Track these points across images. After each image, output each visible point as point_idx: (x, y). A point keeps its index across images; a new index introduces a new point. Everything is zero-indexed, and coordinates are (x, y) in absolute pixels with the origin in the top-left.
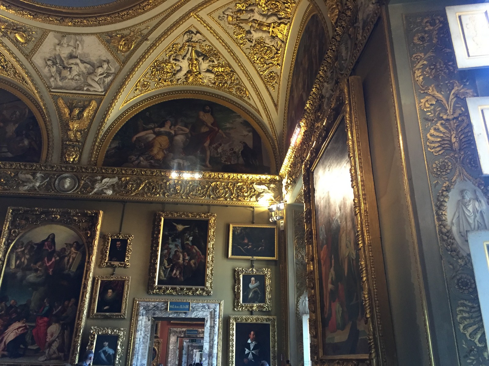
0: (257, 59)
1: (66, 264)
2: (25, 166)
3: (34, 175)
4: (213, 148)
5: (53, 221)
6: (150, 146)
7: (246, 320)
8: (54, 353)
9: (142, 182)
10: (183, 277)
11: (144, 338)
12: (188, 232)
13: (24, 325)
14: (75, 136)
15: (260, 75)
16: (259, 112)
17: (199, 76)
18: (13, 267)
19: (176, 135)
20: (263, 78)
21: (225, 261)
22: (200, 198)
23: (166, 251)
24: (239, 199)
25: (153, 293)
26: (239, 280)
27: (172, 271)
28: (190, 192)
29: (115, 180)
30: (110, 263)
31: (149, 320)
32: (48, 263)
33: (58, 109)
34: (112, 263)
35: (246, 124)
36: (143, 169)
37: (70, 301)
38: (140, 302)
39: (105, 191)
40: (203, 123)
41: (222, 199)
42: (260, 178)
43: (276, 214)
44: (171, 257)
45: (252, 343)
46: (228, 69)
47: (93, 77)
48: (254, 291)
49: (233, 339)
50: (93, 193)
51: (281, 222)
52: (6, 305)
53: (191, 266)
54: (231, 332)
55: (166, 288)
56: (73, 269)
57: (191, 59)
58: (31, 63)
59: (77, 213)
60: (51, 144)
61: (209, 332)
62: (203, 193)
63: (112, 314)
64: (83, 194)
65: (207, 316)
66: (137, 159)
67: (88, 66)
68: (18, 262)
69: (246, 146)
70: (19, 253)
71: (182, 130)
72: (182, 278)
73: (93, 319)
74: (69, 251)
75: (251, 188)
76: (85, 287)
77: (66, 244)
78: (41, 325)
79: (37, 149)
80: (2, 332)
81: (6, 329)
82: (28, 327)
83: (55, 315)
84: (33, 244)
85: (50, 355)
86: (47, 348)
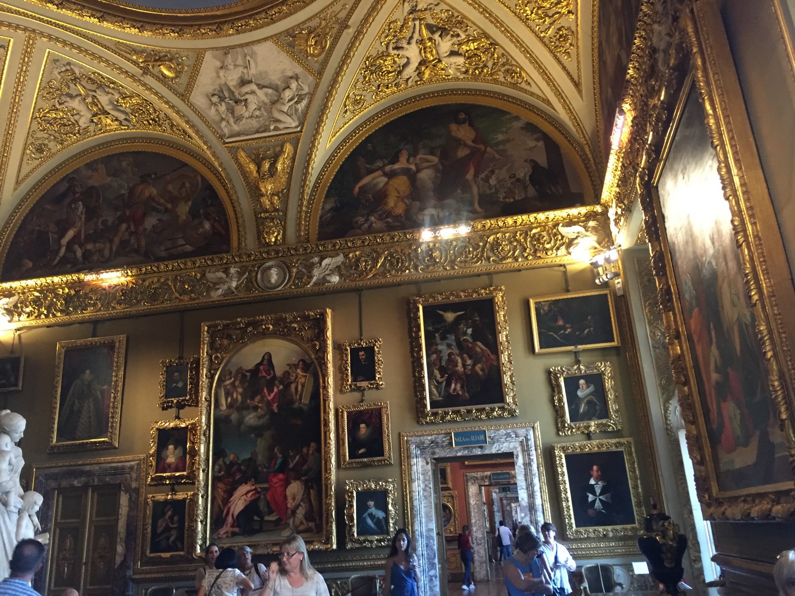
0: (532, 13)
1: (294, 394)
2: (212, 260)
3: (226, 271)
4: (482, 179)
5: (264, 335)
6: (381, 196)
7: (581, 449)
8: (302, 523)
9: (379, 256)
10: (468, 392)
11: (424, 490)
12: (464, 321)
13: (253, 487)
14: (272, 203)
15: (541, 39)
16: (548, 103)
17: (440, 66)
18: (224, 407)
19: (419, 170)
20: (547, 42)
21: (531, 360)
22: (474, 265)
23: (434, 356)
24: (538, 255)
25: (427, 423)
26: (559, 386)
27: (448, 385)
28: (456, 258)
29: (340, 258)
30: (356, 385)
31: (427, 463)
32: (269, 395)
33: (241, 167)
34: (359, 384)
35: (531, 128)
36: (377, 235)
37: (309, 446)
38: (409, 438)
39: (328, 278)
40: (459, 143)
41: (510, 260)
42: (568, 215)
43: (606, 270)
44: (444, 364)
45: (597, 484)
46: (485, 42)
47: (278, 106)
48: (587, 401)
49: (564, 481)
50: (311, 284)
51: (616, 281)
52: (224, 463)
53: (477, 374)
54: (559, 470)
55: (445, 412)
56: (306, 400)
57: (422, 40)
58: (191, 106)
59: (295, 318)
60: (240, 221)
61: (523, 473)
62: (476, 256)
63: (372, 459)
64: (298, 287)
65: (515, 448)
66: (367, 220)
67: (270, 91)
68: (229, 400)
69: (535, 166)
70: (228, 387)
71: (427, 161)
72: (467, 395)
73: (346, 469)
74: (294, 375)
75: (555, 235)
76: (326, 424)
77: (288, 365)
78: (277, 485)
79: (223, 232)
80: (226, 501)
81: (231, 495)
82: (259, 490)
83: (293, 469)
84: (244, 372)
85: (297, 527)
86: (291, 518)
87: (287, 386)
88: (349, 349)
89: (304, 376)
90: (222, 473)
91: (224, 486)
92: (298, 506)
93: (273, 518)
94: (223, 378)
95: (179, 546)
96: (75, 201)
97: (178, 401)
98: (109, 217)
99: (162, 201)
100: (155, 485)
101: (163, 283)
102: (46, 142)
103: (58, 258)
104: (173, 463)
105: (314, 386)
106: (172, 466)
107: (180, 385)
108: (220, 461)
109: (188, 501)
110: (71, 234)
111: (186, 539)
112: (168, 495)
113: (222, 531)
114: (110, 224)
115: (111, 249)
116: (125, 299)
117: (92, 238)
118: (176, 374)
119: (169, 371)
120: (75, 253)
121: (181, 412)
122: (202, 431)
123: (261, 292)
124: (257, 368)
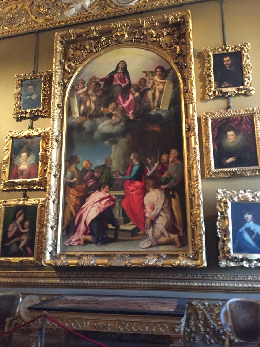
1: (151, 100)
5: (119, 43)
8: (162, 234)
13: (108, 195)
18: (77, 115)
30: (220, 91)
32: (124, 102)
34: (224, 90)
37: (169, 153)
52: (77, 169)
56: (165, 106)
59: (152, 23)
68: (82, 108)
70: (81, 96)
74: (151, 81)
76: (190, 129)
77: (144, 72)
78: (133, 193)
80: (78, 208)
81: (84, 202)
82: (114, 197)
83: (151, 177)
84: (98, 81)
85: (156, 239)
86: (150, 228)
87: (143, 94)
88: (211, 54)
89: (161, 82)
90: (75, 179)
91: (76, 192)
92: (157, 216)
93: (130, 227)
94: (76, 88)
95: (29, 251)
97: (31, 112)
100: (7, 191)
104: (25, 170)
105: (173, 92)
106: (24, 173)
107: (34, 97)
108: (73, 168)
109: (39, 207)
111: (36, 245)
112: (19, 200)
113: (74, 238)
118: (30, 87)
121: (34, 122)
122: (54, 137)
123: (115, 8)
124: (111, 77)
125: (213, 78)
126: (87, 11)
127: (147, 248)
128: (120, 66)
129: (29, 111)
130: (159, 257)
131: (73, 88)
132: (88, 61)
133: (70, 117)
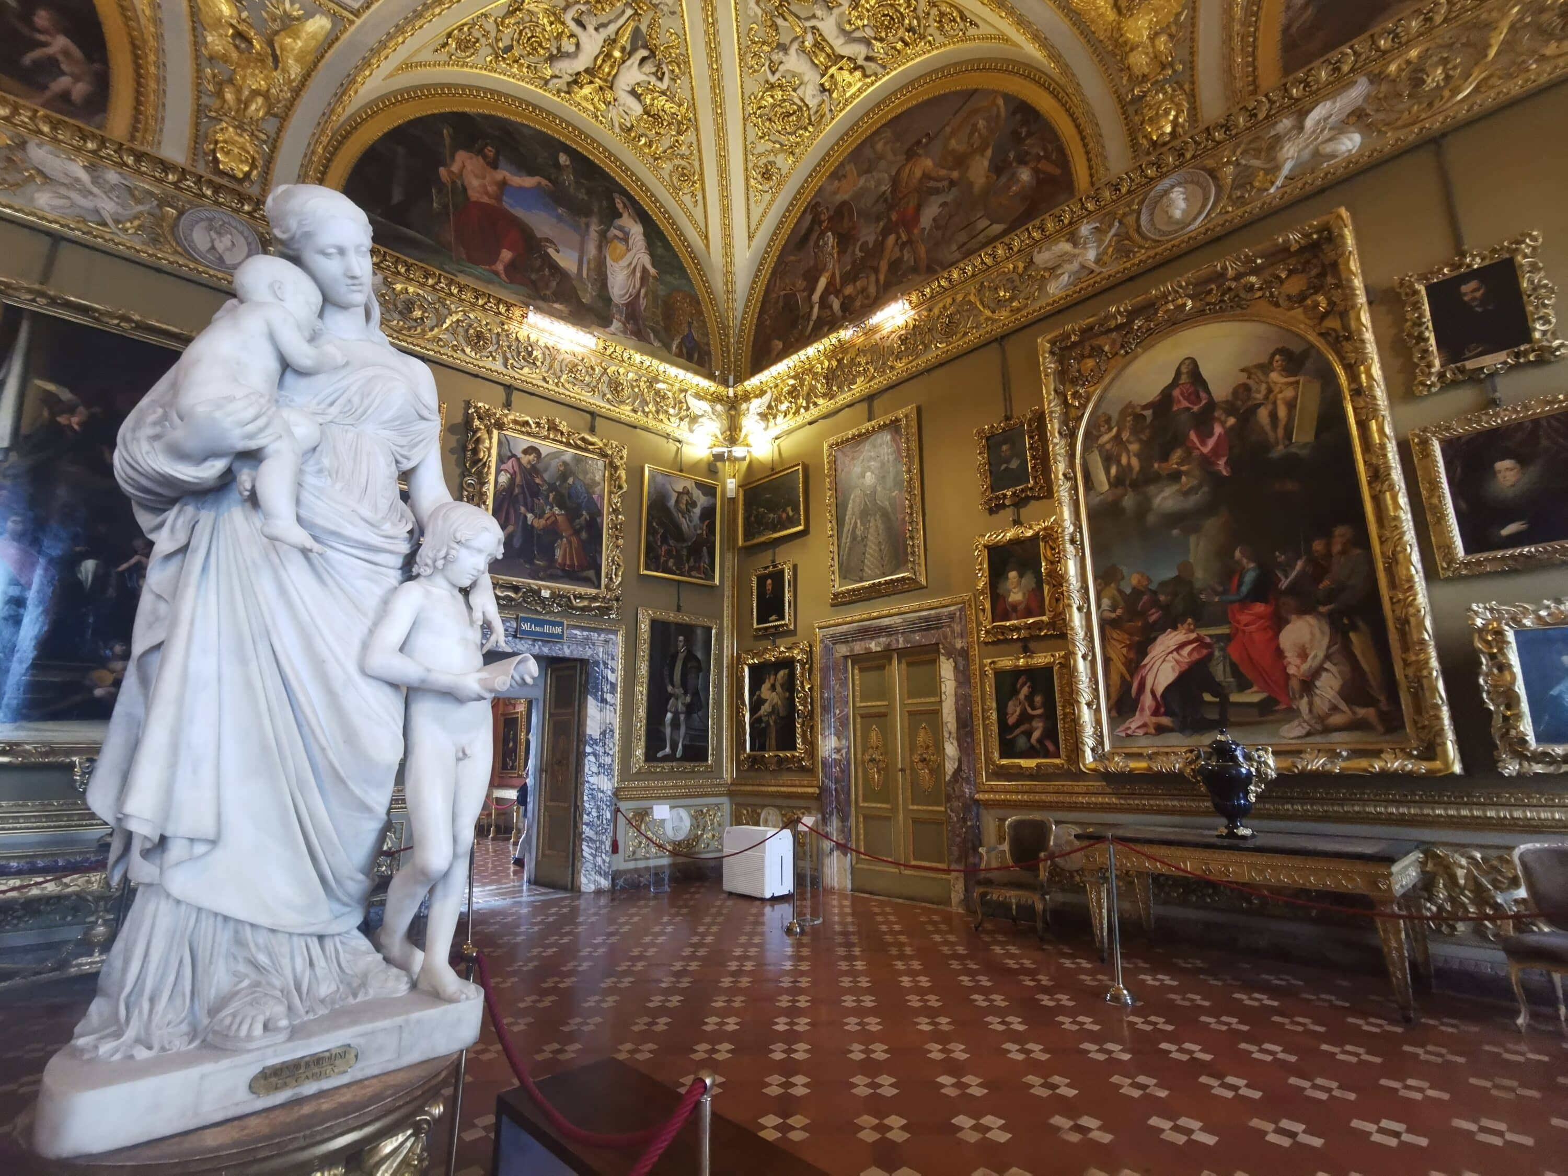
1: (1268, 428)
2: (1042, 228)
5: (1174, 323)
9: (1490, 30)
13: (1193, 636)
14: (1156, 55)
29: (1358, 91)
32: (1203, 443)
34: (1470, 365)
37: (1328, 535)
39: (1328, 149)
52: (1121, 592)
56: (1304, 435)
59: (1249, 262)
64: (1244, 204)
68: (1113, 471)
70: (1108, 447)
73: (1459, 579)
74: (1263, 387)
76: (1379, 475)
77: (1243, 370)
78: (1252, 628)
79: (1057, 172)
80: (1135, 665)
81: (1145, 654)
82: (1208, 640)
83: (1292, 590)
84: (1138, 410)
85: (1321, 719)
86: (1301, 697)
87: (1247, 416)
88: (1421, 288)
89: (1291, 384)
90: (1119, 611)
91: (1126, 636)
92: (1317, 672)
93: (1253, 696)
94: (1095, 433)
95: (1051, 747)
96: (822, 234)
97: (1014, 494)
98: (868, 234)
99: (943, 172)
100: (993, 643)
101: (962, 304)
102: (772, 158)
103: (811, 323)
104: (1019, 603)
106: (1019, 608)
107: (1014, 464)
108: (1112, 590)
109: (1056, 668)
110: (822, 283)
112: (1018, 659)
113: (1134, 723)
114: (871, 245)
115: (877, 281)
116: (906, 349)
117: (850, 277)
118: (1004, 447)
119: (992, 443)
120: (831, 307)
121: (1022, 511)
122: (1067, 538)
123: (1153, 248)
124: (1166, 396)
125: (1432, 341)
126: (1092, 272)
127: (1299, 738)
128: (1184, 369)
129: (1009, 493)
130: (1333, 755)
131: (1087, 434)
132: (1111, 375)
133: (1092, 493)
